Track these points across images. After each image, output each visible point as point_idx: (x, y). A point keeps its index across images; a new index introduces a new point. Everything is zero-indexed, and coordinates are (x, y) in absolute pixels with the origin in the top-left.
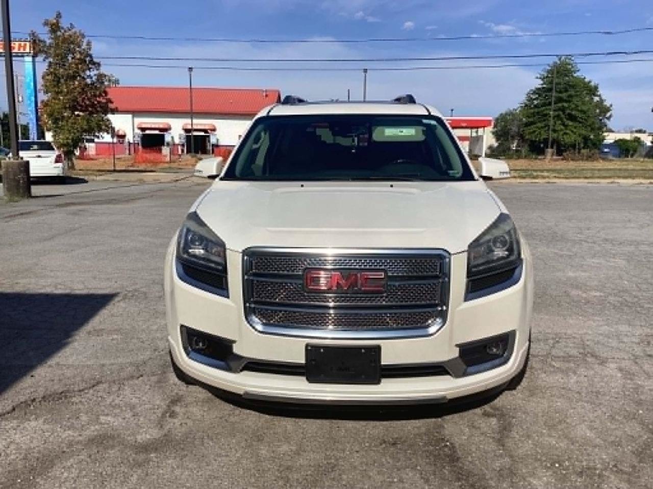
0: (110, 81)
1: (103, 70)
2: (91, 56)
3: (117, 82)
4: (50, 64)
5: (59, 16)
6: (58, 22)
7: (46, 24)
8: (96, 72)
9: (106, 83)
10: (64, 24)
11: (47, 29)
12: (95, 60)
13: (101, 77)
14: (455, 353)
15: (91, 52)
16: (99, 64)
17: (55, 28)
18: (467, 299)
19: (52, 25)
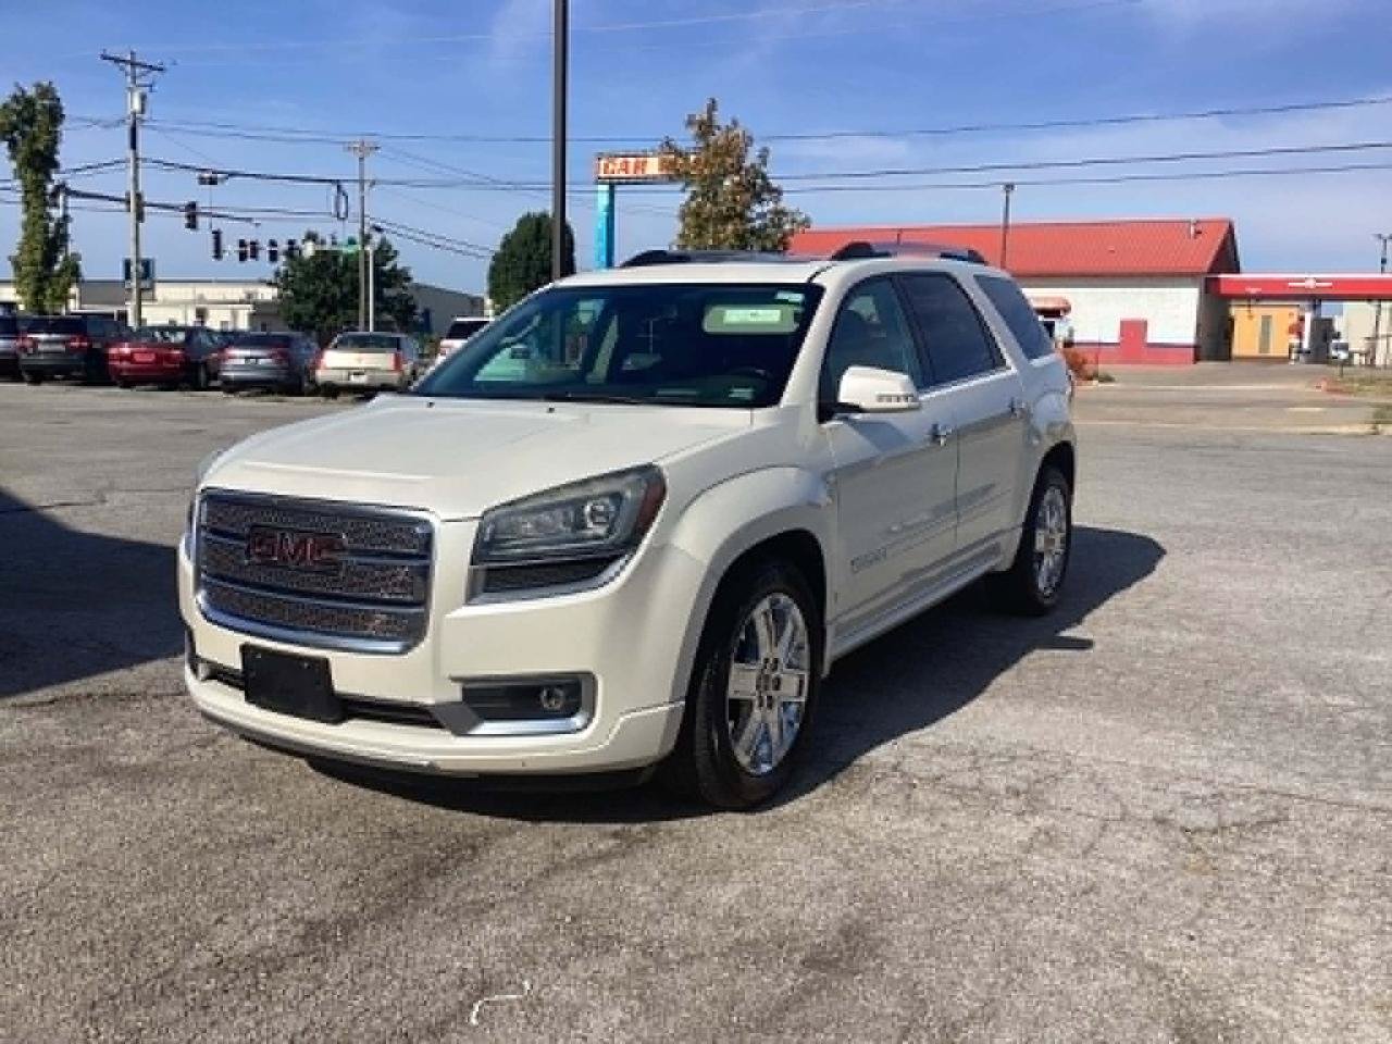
0: (793, 221)
1: (786, 203)
2: (764, 177)
3: (806, 222)
4: (694, 196)
5: (712, 107)
6: (710, 118)
7: (690, 123)
8: (772, 205)
9: (787, 227)
10: (722, 119)
11: (693, 131)
12: (774, 183)
13: (780, 213)
14: (455, 693)
15: (764, 170)
16: (779, 192)
17: (706, 128)
18: (471, 597)
19: (701, 124)
